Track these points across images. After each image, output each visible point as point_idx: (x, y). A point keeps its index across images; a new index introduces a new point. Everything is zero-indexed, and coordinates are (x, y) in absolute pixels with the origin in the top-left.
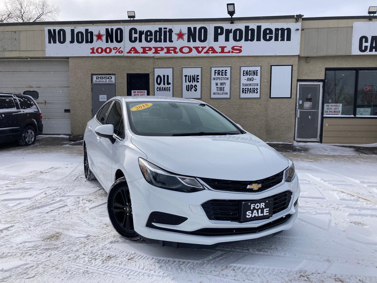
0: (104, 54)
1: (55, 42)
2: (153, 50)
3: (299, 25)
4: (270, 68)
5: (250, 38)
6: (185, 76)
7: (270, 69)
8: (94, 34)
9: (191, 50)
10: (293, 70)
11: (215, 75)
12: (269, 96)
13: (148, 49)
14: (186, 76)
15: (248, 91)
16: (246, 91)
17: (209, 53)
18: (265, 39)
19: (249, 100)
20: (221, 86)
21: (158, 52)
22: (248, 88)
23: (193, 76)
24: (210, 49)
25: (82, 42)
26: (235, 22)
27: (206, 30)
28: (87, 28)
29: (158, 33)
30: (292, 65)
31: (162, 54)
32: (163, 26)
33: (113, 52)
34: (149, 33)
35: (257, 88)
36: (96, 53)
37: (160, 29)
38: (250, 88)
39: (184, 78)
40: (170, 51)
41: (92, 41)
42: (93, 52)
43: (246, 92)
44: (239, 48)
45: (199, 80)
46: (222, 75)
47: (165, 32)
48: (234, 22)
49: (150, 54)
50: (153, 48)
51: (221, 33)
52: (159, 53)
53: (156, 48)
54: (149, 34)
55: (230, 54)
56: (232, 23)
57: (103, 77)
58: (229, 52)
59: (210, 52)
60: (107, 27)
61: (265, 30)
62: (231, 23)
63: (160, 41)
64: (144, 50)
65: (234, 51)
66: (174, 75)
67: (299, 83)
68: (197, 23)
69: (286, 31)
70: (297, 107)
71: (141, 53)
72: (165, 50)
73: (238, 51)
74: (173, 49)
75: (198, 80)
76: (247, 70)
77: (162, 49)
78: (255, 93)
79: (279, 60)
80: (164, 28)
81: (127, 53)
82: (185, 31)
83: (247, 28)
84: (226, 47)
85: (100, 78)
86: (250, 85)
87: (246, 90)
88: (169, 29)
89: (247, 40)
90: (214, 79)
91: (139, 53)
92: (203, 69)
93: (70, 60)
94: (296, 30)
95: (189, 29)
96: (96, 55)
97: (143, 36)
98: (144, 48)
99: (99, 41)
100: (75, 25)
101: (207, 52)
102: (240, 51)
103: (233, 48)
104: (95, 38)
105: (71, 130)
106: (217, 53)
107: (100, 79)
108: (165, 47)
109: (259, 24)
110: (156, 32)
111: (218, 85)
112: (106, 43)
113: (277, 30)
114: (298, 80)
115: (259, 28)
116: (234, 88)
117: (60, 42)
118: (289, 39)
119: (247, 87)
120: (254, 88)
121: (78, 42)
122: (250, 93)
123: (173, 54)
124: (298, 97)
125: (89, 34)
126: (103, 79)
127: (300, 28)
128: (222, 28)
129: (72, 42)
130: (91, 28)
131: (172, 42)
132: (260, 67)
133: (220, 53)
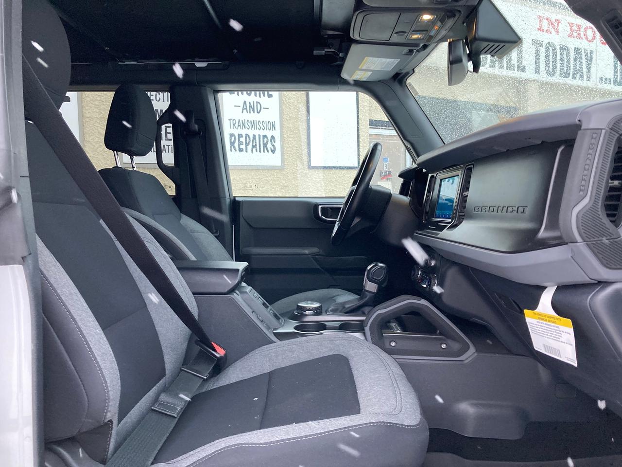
12: (307, 163)
15: (247, 144)
16: (240, 143)
22: (247, 135)
35: (273, 137)
38: (254, 136)
43: (241, 147)
78: (268, 151)
86: (253, 124)
87: (243, 140)
119: (244, 132)
120: (265, 136)
122: (254, 149)
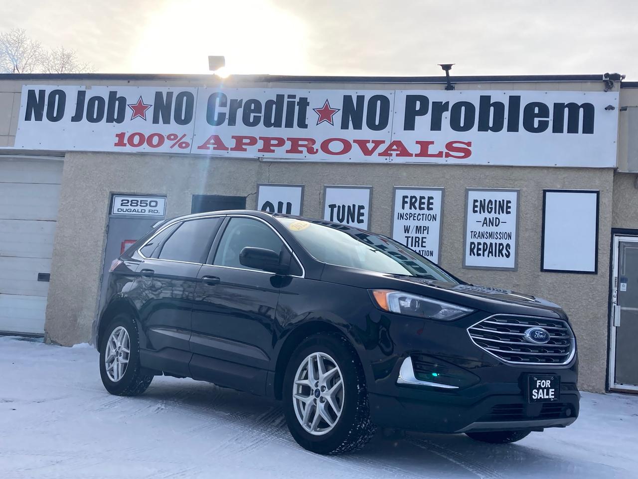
0: (145, 148)
1: (39, 118)
2: (260, 144)
3: (613, 97)
4: (542, 195)
5: (491, 125)
6: (330, 206)
7: (541, 199)
8: (127, 104)
9: (347, 147)
10: (600, 203)
11: (403, 208)
12: (540, 266)
13: (248, 141)
14: (332, 207)
15: (484, 250)
16: (479, 249)
17: (391, 155)
18: (529, 127)
19: (488, 273)
20: (418, 235)
21: (272, 148)
22: (485, 243)
23: (349, 207)
24: (395, 147)
25: (99, 119)
26: (456, 86)
27: (385, 101)
28: (113, 89)
29: (274, 106)
30: (598, 193)
31: (280, 153)
32: (286, 91)
33: (167, 143)
34: (253, 105)
35: (508, 245)
36: (128, 145)
37: (280, 97)
38: (491, 244)
39: (328, 211)
40: (300, 149)
41: (120, 119)
42: (120, 143)
43: (479, 252)
44: (465, 146)
45: (365, 218)
46: (421, 209)
47: (291, 105)
48: (453, 85)
49: (252, 152)
50: (261, 138)
51: (423, 112)
52: (273, 151)
53: (267, 140)
54: (253, 107)
55: (442, 161)
56: (450, 87)
57: (138, 201)
58: (440, 155)
59: (394, 153)
60: (159, 89)
61: (530, 107)
62: (447, 89)
63: (278, 124)
64: (240, 143)
65: (451, 153)
66: (305, 203)
67: (617, 239)
68: (367, 85)
69: (581, 110)
70: (614, 299)
71: (232, 149)
72: (288, 145)
73: (462, 154)
74: (306, 143)
75: (361, 218)
76: (484, 200)
77: (281, 142)
78: (503, 256)
79: (564, 178)
80: (289, 97)
81: (199, 148)
82: (337, 103)
83: (485, 100)
84: (432, 143)
85: (130, 203)
86: (491, 235)
87: (481, 247)
88: (300, 98)
89: (483, 127)
90: (401, 216)
91: (227, 149)
92: (374, 193)
93: (67, 157)
94: (606, 109)
95: (347, 99)
96: (128, 149)
97: (240, 113)
98: (239, 140)
99: (139, 119)
100: (88, 82)
101: (385, 153)
102: (468, 153)
103: (449, 146)
104: (129, 112)
105: (45, 325)
106: (411, 155)
107: (131, 205)
108: (288, 139)
109: (515, 93)
110: (269, 103)
111: (410, 232)
112: (154, 122)
113: (559, 107)
114: (616, 231)
115: (515, 101)
116: (450, 241)
117: (51, 118)
118: (589, 128)
120: (501, 244)
121: (90, 119)
122: (490, 254)
123: (304, 156)
124: (615, 274)
125: (117, 103)
126: (137, 205)
127: (616, 104)
128: (424, 100)
129: (77, 118)
130: (122, 90)
131: (306, 126)
132: (516, 193)
133: (417, 155)
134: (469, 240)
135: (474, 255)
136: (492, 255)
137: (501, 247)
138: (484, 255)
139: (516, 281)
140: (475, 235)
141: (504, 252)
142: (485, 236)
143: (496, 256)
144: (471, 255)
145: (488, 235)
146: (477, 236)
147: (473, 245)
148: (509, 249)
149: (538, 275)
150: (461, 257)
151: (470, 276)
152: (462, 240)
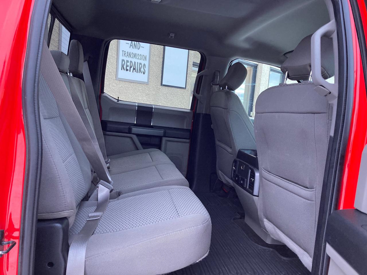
12: (160, 82)
15: (131, 67)
16: (127, 67)
19: (132, 84)
22: (131, 62)
38: (135, 62)
78: (141, 73)
86: (135, 55)
87: (129, 64)
119: (130, 59)
122: (134, 70)
134: (121, 58)
135: (124, 70)
136: (135, 72)
137: (141, 65)
138: (130, 71)
139: (148, 92)
140: (125, 54)
141: (142, 70)
142: (131, 56)
143: (137, 72)
144: (122, 69)
145: (133, 55)
146: (126, 55)
147: (123, 62)
148: (145, 68)
149: (159, 88)
150: (115, 70)
151: (120, 86)
152: (116, 57)
